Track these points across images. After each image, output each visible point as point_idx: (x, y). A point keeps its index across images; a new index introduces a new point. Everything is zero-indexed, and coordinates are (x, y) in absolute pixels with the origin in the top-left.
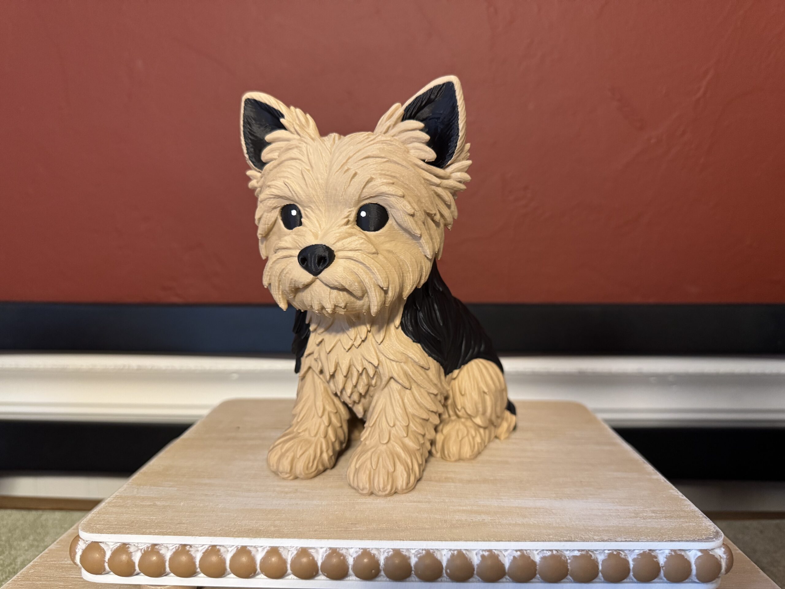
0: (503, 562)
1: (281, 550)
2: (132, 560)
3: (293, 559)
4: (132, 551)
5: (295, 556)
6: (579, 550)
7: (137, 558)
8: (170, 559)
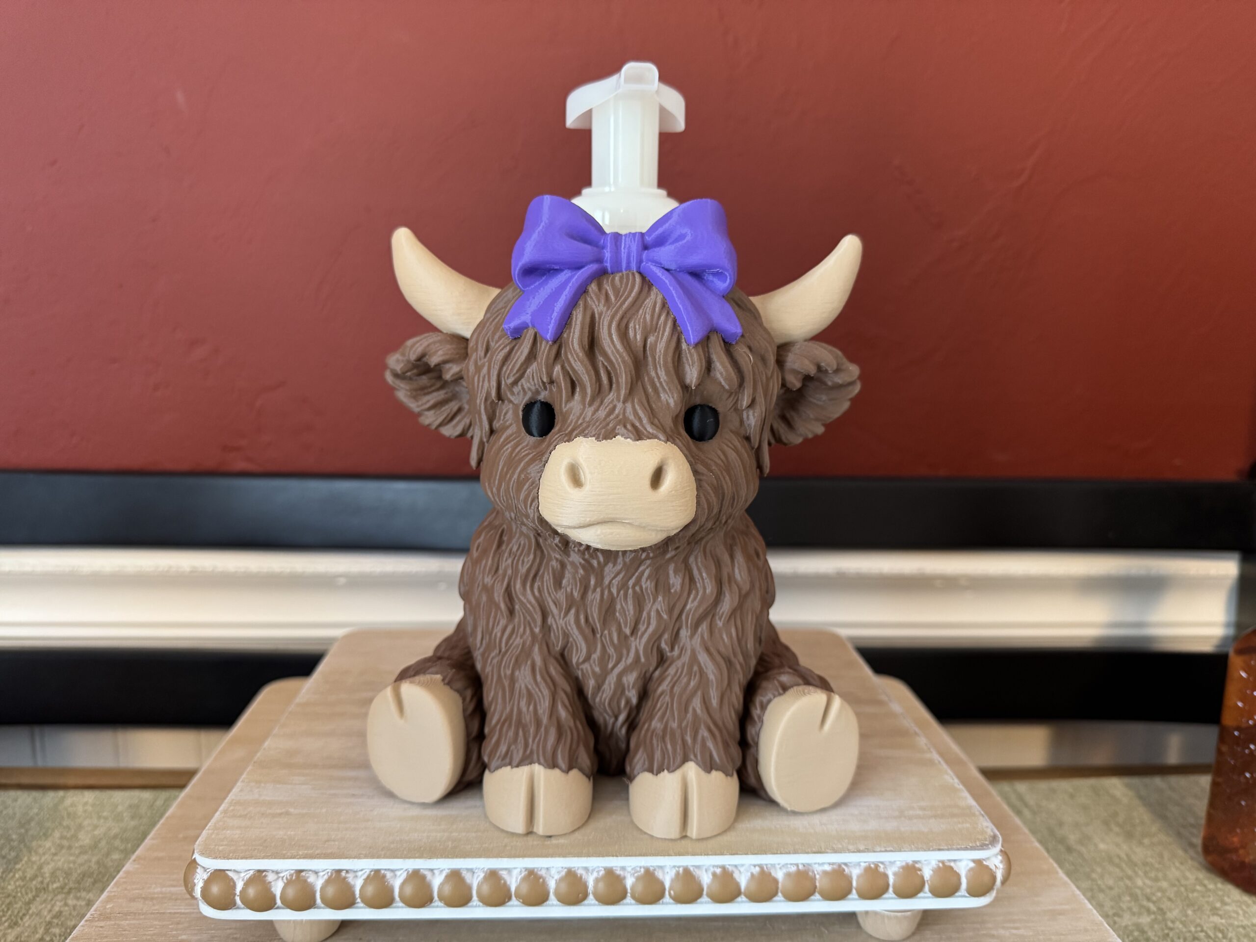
0: (738, 880)
1: (464, 873)
2: (272, 892)
3: (480, 884)
4: (271, 881)
5: (483, 880)
6: (830, 864)
7: (277, 889)
8: (322, 889)
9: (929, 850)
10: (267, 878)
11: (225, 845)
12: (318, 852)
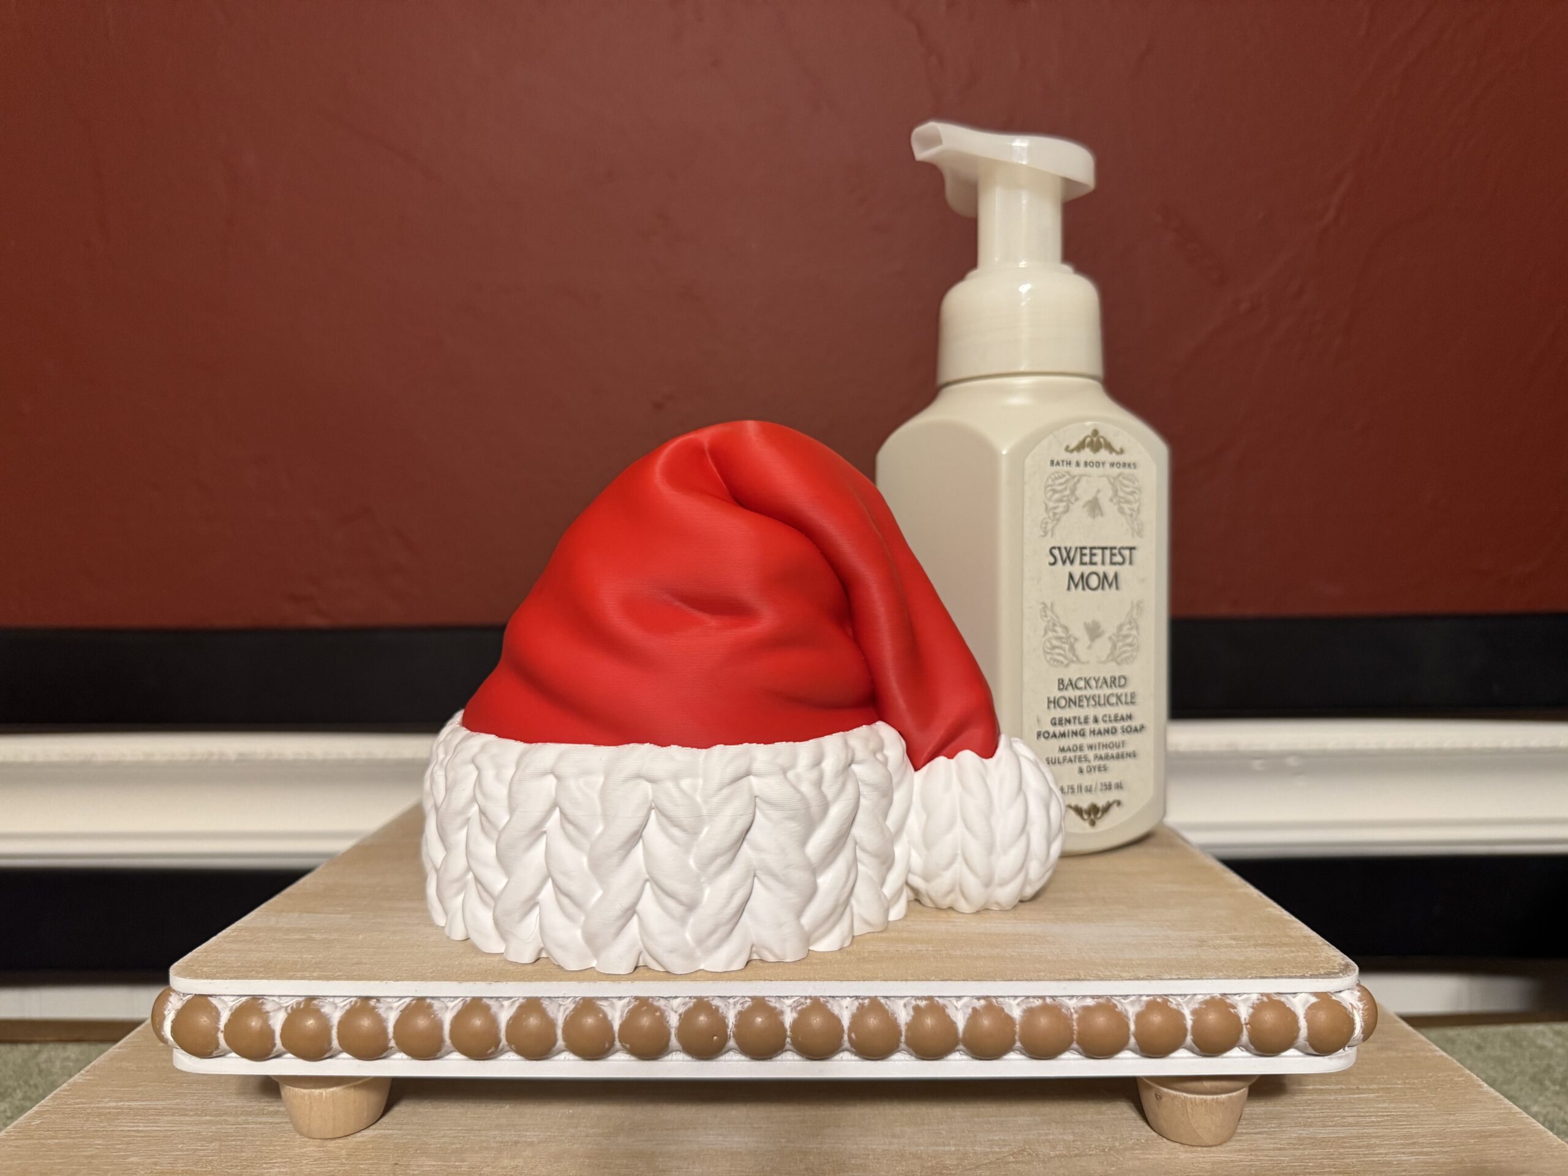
0: (954, 1019)
1: (546, 1003)
2: (269, 1026)
3: (568, 1018)
4: (269, 1010)
5: (572, 1013)
6: (1093, 997)
7: (277, 1022)
8: (340, 1023)
9: (1246, 978)
10: (264, 1007)
11: (214, 967)
12: (339, 974)
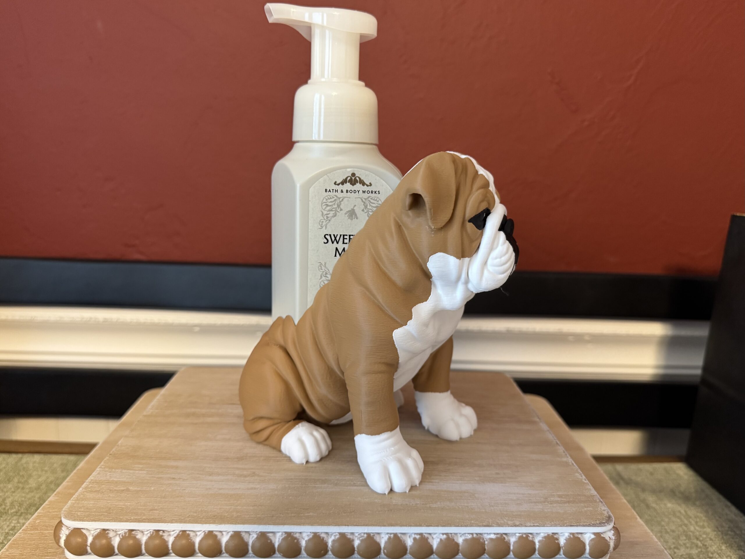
0: (431, 544)
1: (243, 534)
2: (112, 544)
3: (254, 542)
4: (111, 537)
5: (256, 540)
6: (495, 534)
7: (116, 542)
8: (146, 543)
9: (564, 526)
10: (109, 535)
11: (82, 512)
12: (144, 517)
